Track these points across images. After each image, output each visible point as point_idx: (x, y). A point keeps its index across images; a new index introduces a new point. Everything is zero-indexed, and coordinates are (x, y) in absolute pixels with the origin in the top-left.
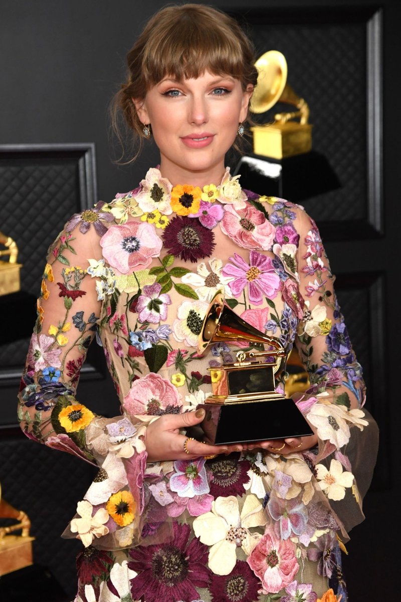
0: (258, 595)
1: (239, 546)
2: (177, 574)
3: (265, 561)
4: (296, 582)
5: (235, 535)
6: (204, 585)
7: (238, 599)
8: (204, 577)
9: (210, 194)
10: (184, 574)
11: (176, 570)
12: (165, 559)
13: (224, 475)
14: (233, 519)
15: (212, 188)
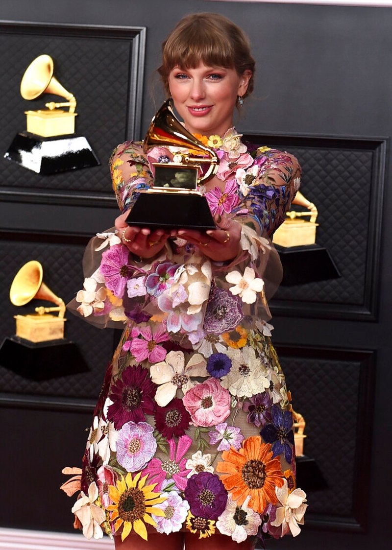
0: (189, 426)
1: (180, 388)
2: (135, 403)
3: (199, 403)
4: (226, 424)
5: (178, 380)
6: (150, 413)
7: (172, 426)
8: (151, 407)
9: (215, 142)
10: (139, 403)
11: (135, 401)
12: (129, 392)
13: (180, 336)
14: (180, 369)
15: (217, 138)
